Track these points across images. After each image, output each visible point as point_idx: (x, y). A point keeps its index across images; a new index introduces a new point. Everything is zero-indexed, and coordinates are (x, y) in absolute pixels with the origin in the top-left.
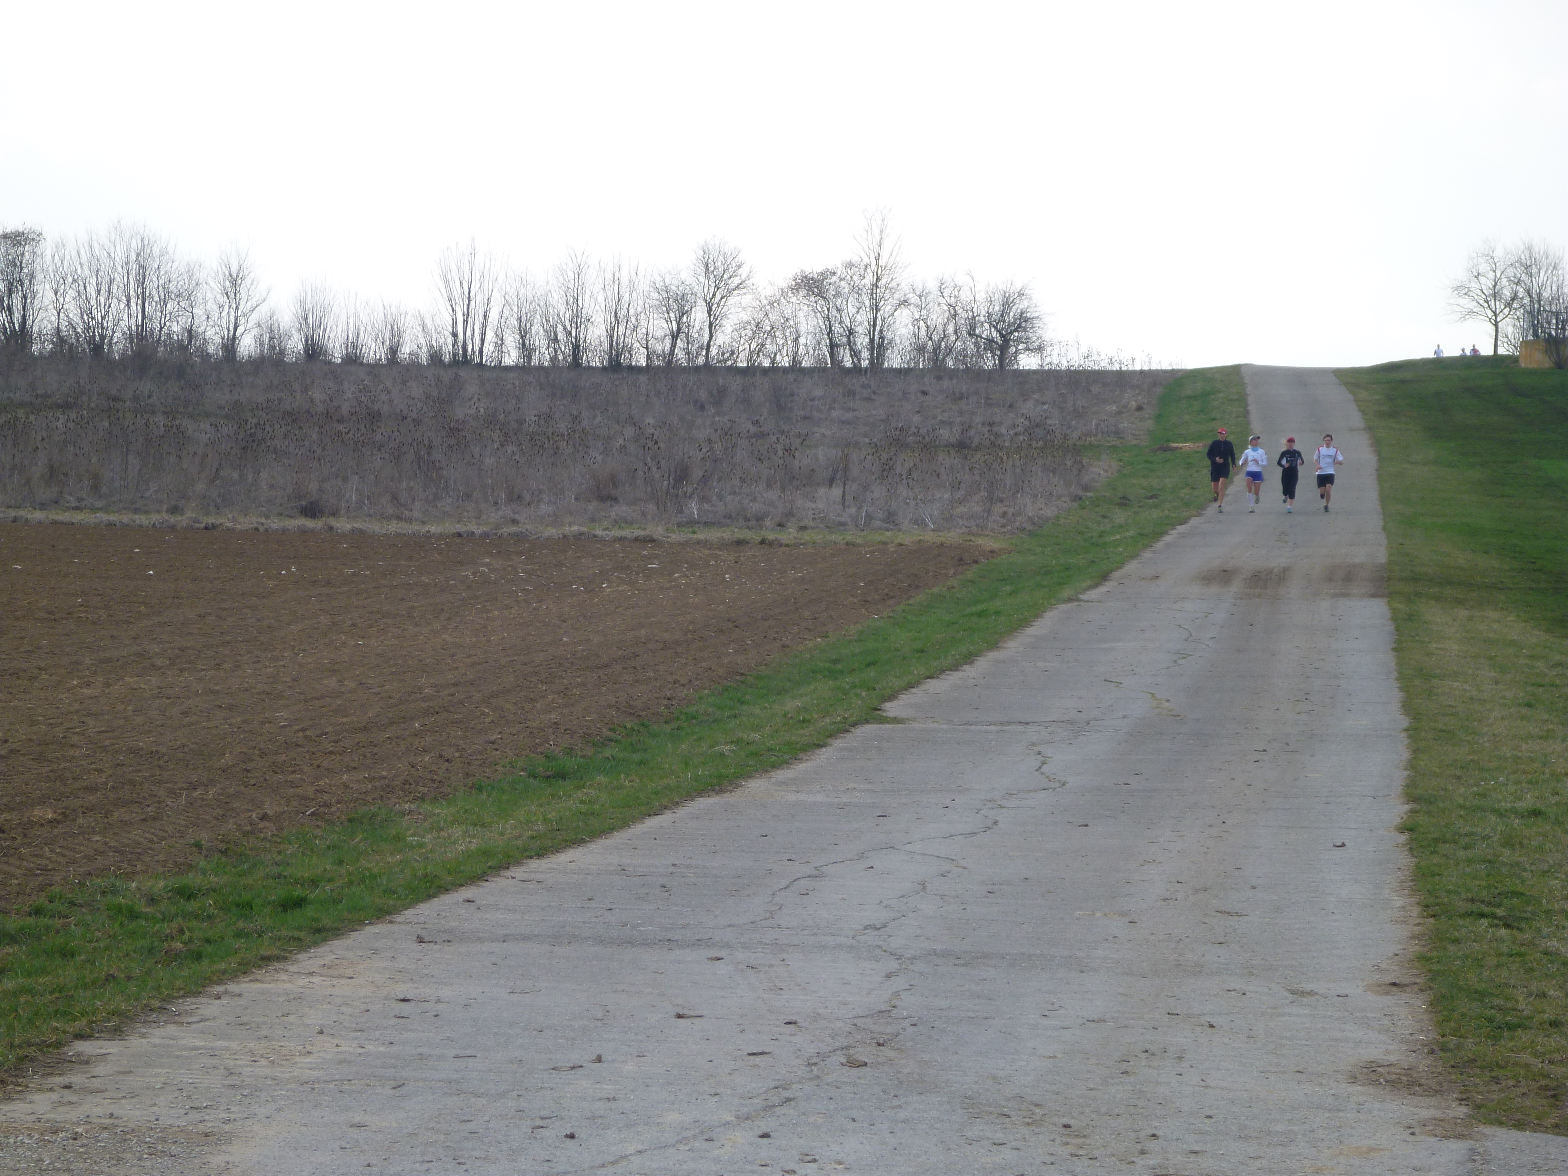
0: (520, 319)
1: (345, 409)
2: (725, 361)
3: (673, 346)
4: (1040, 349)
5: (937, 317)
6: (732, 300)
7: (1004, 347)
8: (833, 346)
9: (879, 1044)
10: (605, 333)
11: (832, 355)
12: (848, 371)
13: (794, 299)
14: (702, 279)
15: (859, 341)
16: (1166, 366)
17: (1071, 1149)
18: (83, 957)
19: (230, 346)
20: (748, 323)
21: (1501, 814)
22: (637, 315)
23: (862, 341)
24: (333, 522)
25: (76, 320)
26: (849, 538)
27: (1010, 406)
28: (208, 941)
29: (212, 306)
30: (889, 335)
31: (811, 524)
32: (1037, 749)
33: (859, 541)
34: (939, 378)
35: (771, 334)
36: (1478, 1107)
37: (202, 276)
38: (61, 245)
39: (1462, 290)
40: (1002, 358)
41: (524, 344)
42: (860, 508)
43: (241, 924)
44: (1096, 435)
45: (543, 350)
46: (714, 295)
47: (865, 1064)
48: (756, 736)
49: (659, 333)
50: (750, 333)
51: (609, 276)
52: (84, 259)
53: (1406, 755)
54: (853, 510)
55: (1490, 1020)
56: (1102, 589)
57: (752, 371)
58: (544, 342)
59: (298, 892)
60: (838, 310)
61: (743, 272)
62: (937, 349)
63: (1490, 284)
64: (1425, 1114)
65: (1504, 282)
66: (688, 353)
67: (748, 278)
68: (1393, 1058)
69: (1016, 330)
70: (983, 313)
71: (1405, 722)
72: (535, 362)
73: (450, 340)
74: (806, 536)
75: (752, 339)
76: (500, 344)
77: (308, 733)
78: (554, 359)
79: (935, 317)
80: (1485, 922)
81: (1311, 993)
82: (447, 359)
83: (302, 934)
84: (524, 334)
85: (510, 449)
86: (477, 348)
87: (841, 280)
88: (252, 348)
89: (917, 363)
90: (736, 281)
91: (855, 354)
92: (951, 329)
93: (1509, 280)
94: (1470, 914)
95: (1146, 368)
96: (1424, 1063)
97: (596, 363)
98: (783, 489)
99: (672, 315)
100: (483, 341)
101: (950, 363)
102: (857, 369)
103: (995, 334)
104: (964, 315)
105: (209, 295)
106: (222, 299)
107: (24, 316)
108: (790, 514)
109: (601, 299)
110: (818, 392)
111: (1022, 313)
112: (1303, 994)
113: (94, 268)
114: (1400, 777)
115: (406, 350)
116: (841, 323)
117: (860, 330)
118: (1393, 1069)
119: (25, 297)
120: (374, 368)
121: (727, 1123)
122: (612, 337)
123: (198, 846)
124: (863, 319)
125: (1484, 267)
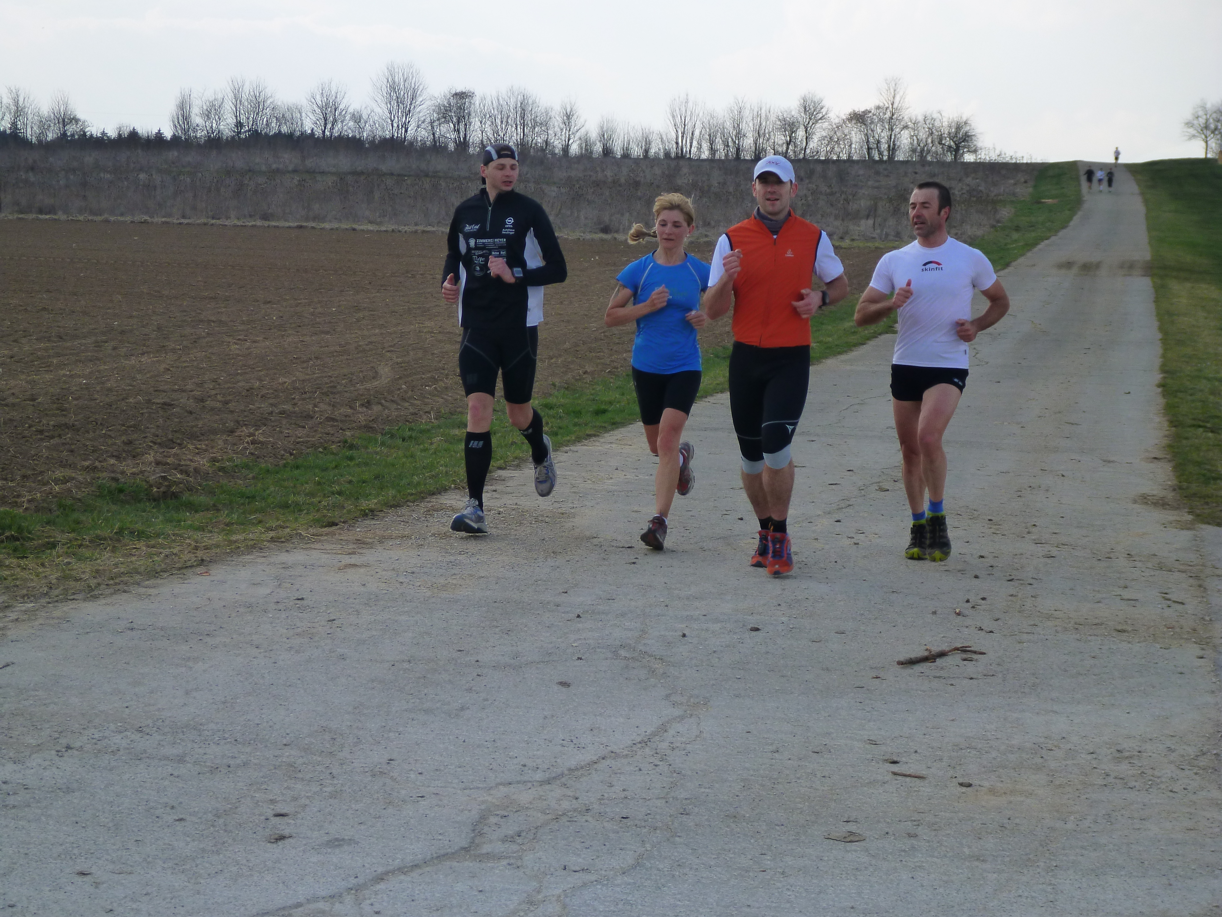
0: (710, 135)
1: (623, 180)
2: (814, 156)
3: (787, 148)
4: (975, 151)
5: (923, 135)
6: (818, 125)
7: (957, 150)
8: (869, 149)
9: (895, 481)
10: (753, 142)
11: (869, 154)
12: (877, 162)
13: (849, 125)
14: (803, 115)
15: (882, 146)
16: (1039, 160)
17: (993, 530)
18: (500, 434)
19: (566, 149)
20: (826, 137)
21: (1208, 379)
22: (769, 133)
23: (884, 146)
24: (616, 235)
25: (491, 136)
26: (877, 244)
27: (960, 180)
28: (560, 428)
29: (557, 129)
30: (898, 143)
31: (857, 238)
32: (973, 347)
33: (882, 246)
34: (923, 166)
35: (838, 142)
36: (1198, 516)
37: (552, 114)
38: (483, 99)
39: (1189, 124)
40: (955, 156)
41: (712, 148)
42: (882, 230)
43: (576, 420)
44: (1003, 195)
45: (721, 151)
46: (809, 123)
47: (888, 490)
48: (830, 339)
49: (780, 142)
50: (827, 142)
51: (755, 113)
52: (495, 105)
53: (1160, 351)
54: (878, 231)
55: (1204, 475)
56: (1006, 271)
57: (827, 161)
58: (722, 147)
59: (603, 407)
60: (872, 131)
61: (824, 111)
62: (922, 151)
63: (1204, 121)
64: (1171, 518)
65: (1211, 120)
66: (795, 152)
67: (826, 114)
68: (1155, 493)
69: (963, 141)
70: (946, 132)
71: (1160, 336)
72: (717, 157)
73: (675, 146)
74: (855, 244)
75: (828, 145)
76: (700, 148)
77: (606, 334)
78: (727, 155)
79: (921, 134)
80: (1201, 430)
81: (1113, 462)
82: (673, 155)
83: (606, 425)
84: (712, 142)
85: (705, 200)
86: (688, 150)
87: (874, 115)
88: (577, 150)
89: (912, 158)
90: (820, 115)
91: (881, 153)
92: (930, 140)
93: (1214, 120)
94: (1194, 426)
95: (1029, 162)
96: (1170, 495)
97: (748, 157)
98: (843, 220)
99: (787, 133)
100: (691, 146)
101: (929, 158)
102: (881, 161)
103: (952, 143)
104: (937, 134)
105: (556, 124)
106: (562, 126)
107: (465, 134)
108: (846, 233)
109: (751, 125)
110: (861, 172)
111: (966, 133)
112: (1109, 462)
113: (499, 110)
114: (1158, 362)
115: (652, 151)
116: (873, 137)
117: (883, 140)
118: (1155, 498)
119: (466, 125)
120: (637, 160)
121: (819, 515)
122: (756, 144)
123: (554, 385)
124: (885, 134)
125: (1201, 113)
